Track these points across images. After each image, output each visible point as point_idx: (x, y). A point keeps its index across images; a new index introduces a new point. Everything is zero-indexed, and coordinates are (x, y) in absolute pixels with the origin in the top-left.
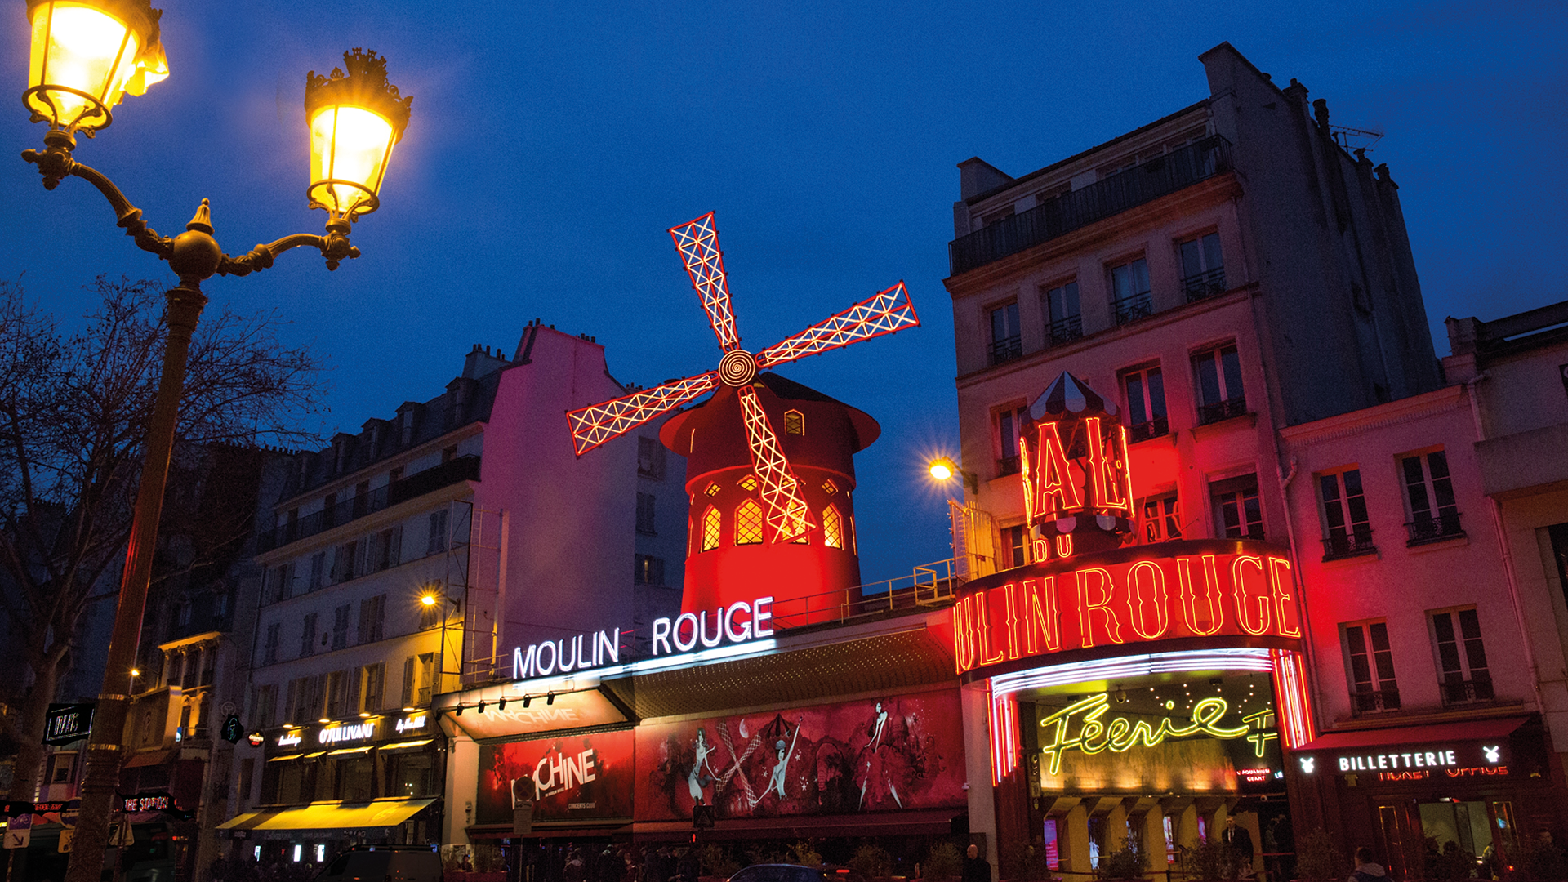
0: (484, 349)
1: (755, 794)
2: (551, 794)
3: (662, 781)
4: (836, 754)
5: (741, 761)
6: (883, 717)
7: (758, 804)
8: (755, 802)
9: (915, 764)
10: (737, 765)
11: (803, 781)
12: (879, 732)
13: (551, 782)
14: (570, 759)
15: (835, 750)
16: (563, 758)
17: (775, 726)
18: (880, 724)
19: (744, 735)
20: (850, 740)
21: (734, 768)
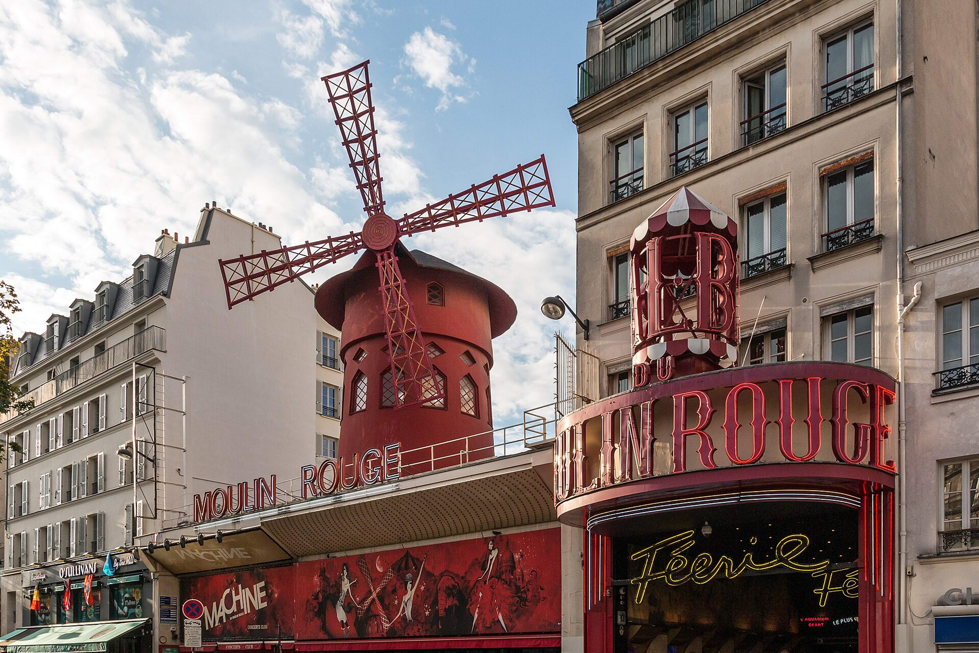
0: (172, 235)
1: (388, 619)
2: (234, 617)
3: (315, 608)
4: (453, 585)
5: (377, 591)
6: (495, 553)
7: (390, 627)
8: (388, 625)
9: (520, 594)
10: (374, 595)
11: (426, 609)
12: (490, 567)
13: (234, 608)
14: (247, 589)
15: (453, 582)
16: (242, 589)
17: (404, 561)
18: (491, 560)
19: (380, 569)
20: (466, 573)
21: (372, 597)
